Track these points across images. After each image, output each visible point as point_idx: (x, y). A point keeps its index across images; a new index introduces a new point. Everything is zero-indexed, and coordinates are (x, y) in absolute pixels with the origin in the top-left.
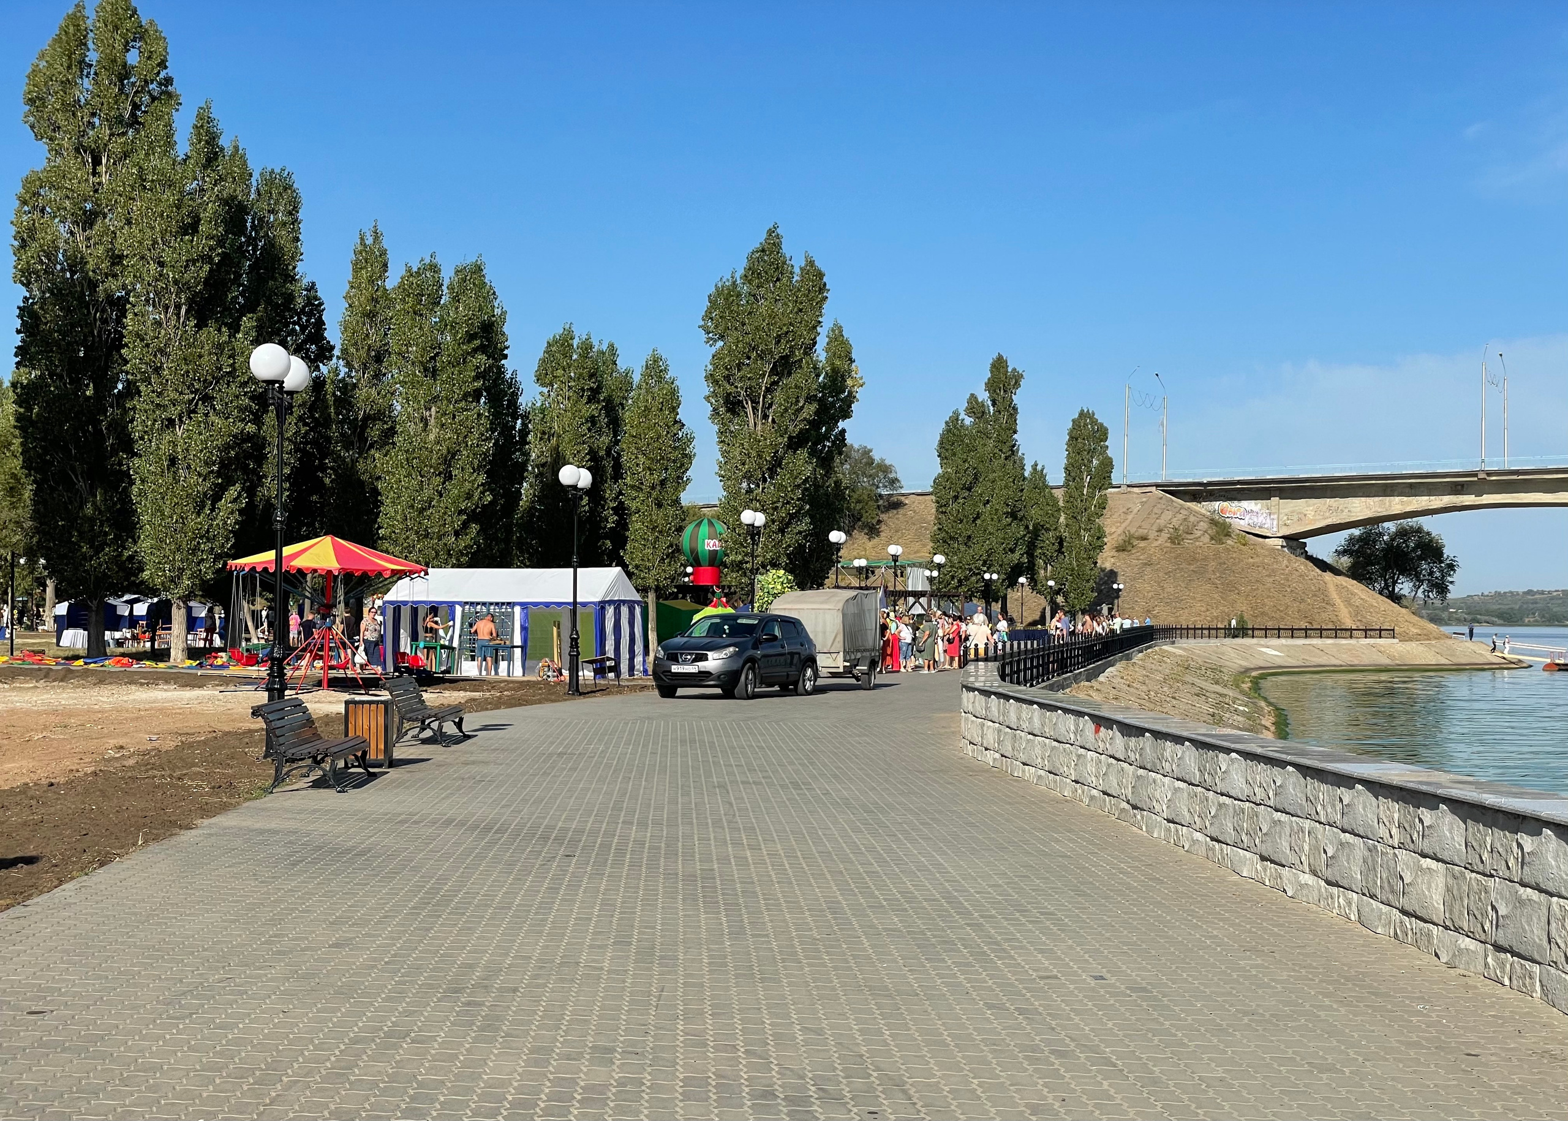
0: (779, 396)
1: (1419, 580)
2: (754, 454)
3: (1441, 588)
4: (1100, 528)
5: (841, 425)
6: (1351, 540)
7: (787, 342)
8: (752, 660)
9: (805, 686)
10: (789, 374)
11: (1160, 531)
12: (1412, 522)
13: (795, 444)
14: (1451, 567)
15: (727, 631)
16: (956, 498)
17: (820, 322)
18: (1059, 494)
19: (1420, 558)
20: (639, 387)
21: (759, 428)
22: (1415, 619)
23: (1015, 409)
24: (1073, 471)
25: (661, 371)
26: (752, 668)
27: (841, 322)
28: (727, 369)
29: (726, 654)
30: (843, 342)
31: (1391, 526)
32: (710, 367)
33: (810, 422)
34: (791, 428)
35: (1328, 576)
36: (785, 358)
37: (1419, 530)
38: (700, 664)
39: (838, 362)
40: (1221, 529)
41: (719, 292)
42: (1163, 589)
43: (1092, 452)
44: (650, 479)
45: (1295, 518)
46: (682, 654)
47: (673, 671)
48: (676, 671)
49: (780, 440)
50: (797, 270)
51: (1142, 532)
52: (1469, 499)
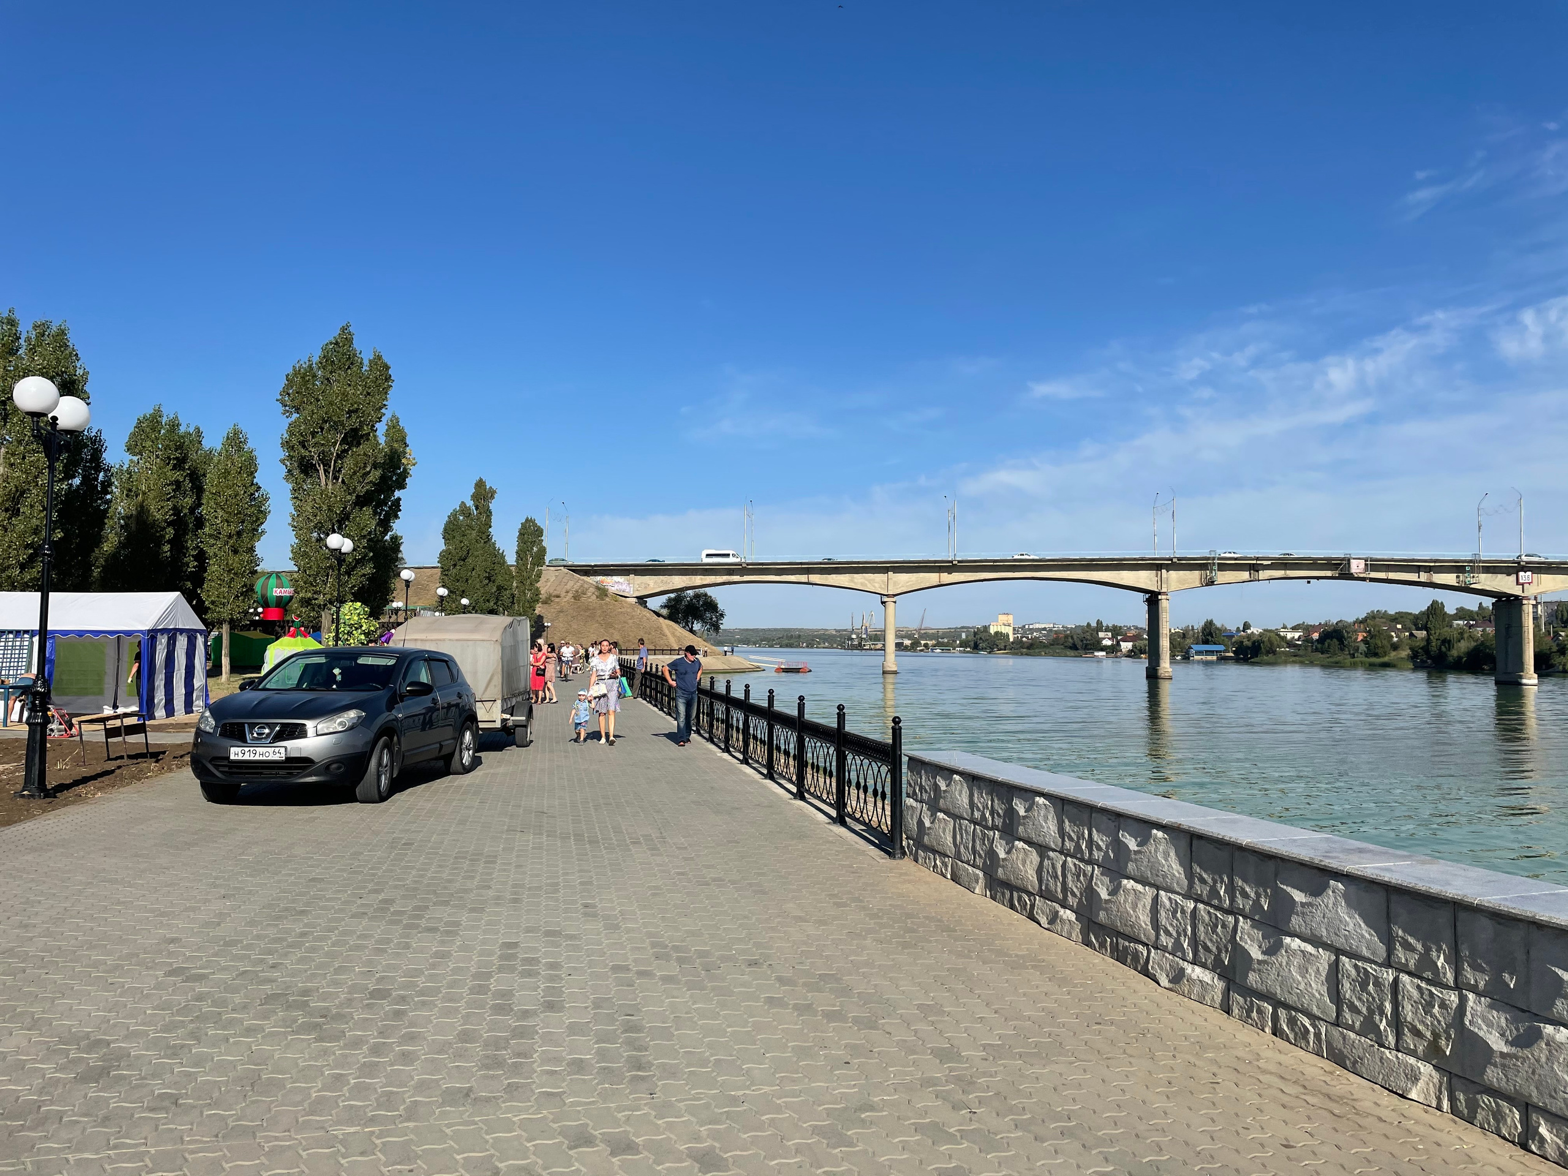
0: (349, 463)
1: (704, 622)
2: (325, 507)
3: (716, 627)
4: (537, 589)
5: (397, 494)
6: (670, 600)
7: (357, 418)
8: (389, 731)
9: (462, 760)
10: (359, 444)
11: (567, 592)
12: (702, 590)
13: (362, 502)
14: (722, 615)
15: (339, 678)
16: (455, 565)
17: (385, 405)
18: (513, 569)
19: (705, 610)
20: (220, 454)
21: (330, 487)
22: (706, 644)
23: (491, 513)
24: (521, 554)
25: (241, 442)
26: (388, 746)
27: (398, 415)
28: (302, 436)
29: (340, 724)
30: (399, 430)
31: (691, 592)
32: (286, 435)
33: (374, 484)
34: (359, 488)
35: (661, 619)
36: (355, 431)
37: (706, 595)
38: (291, 744)
39: (396, 445)
40: (602, 592)
41: (296, 373)
42: (571, 626)
43: (533, 543)
44: (226, 529)
45: (643, 586)
46: (252, 726)
47: (232, 757)
48: (240, 757)
49: (349, 497)
50: (366, 362)
51: (556, 593)
52: (736, 578)
